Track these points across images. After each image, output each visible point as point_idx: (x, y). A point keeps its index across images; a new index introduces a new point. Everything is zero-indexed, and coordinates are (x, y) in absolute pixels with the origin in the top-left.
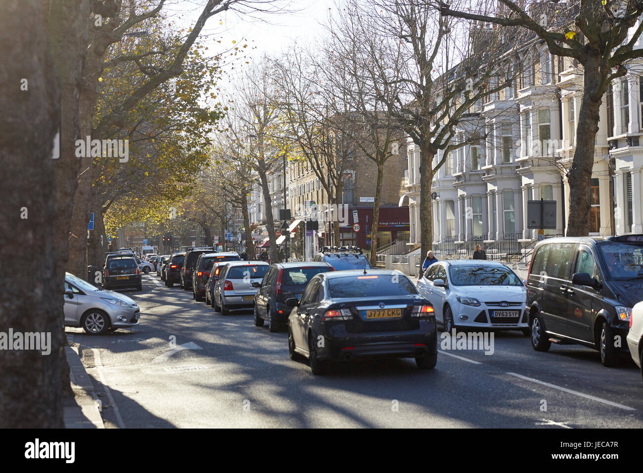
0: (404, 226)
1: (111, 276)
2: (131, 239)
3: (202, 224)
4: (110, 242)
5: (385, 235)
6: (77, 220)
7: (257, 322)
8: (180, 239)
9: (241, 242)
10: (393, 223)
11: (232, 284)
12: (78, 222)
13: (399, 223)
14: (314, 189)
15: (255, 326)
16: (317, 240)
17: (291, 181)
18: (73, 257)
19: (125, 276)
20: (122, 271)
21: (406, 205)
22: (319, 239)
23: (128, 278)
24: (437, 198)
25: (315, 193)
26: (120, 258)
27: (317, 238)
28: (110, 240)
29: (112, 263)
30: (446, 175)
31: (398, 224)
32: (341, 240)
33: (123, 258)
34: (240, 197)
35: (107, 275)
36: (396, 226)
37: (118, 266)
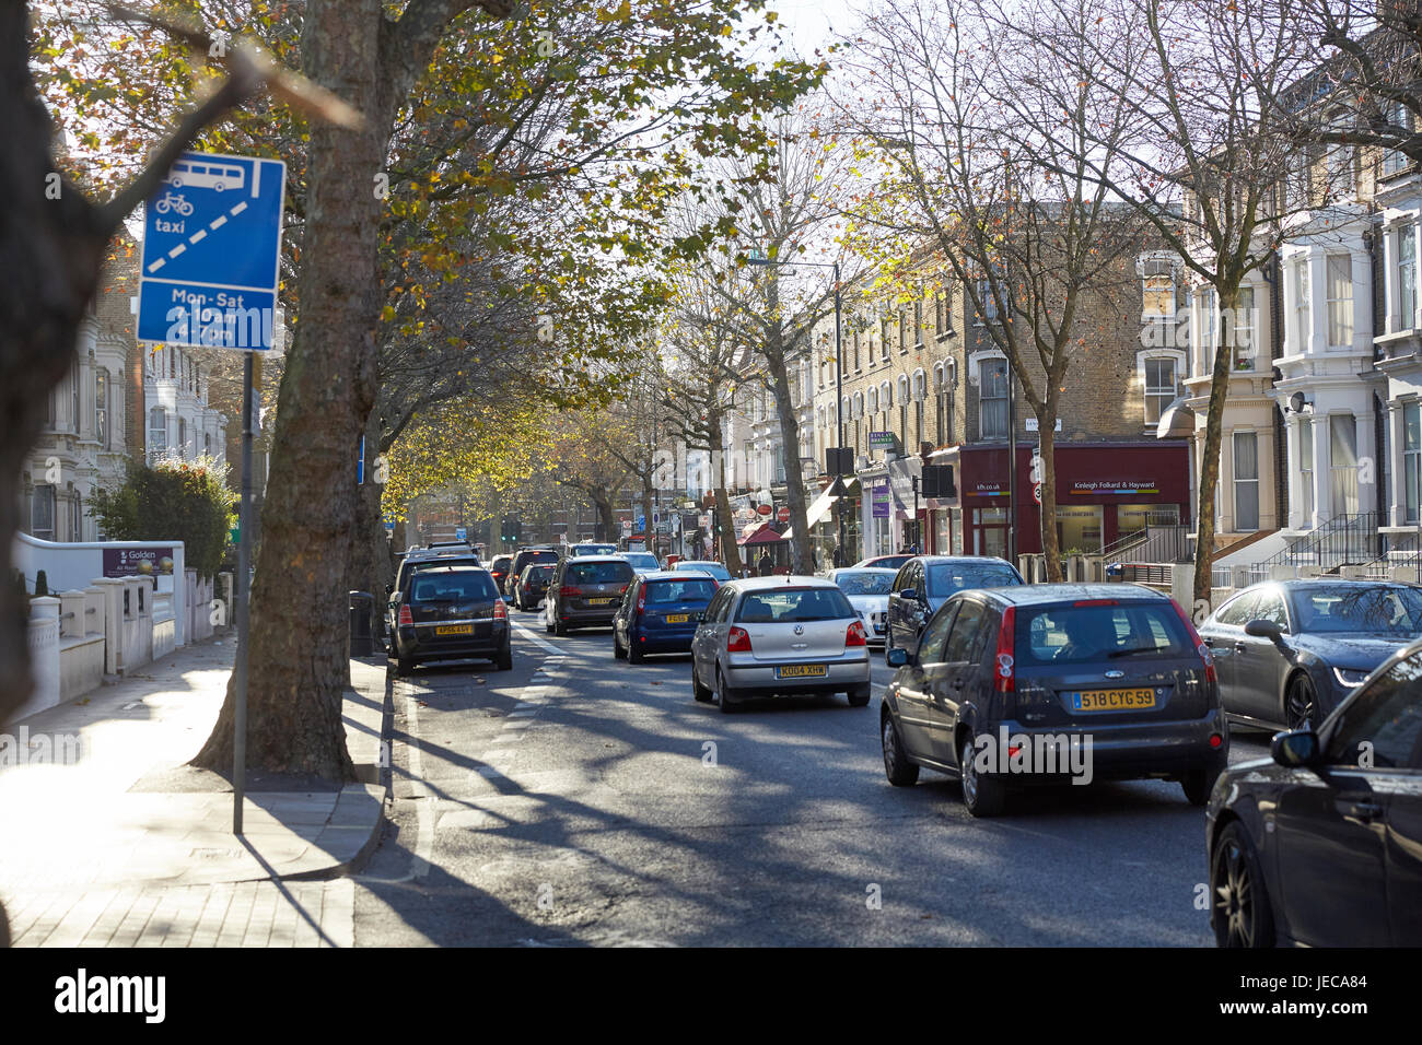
0: (1135, 492)
1: (417, 625)
2: (429, 527)
3: (596, 493)
4: (391, 531)
5: (1075, 514)
6: (318, 404)
7: (895, 772)
8: (533, 530)
9: (679, 534)
10: (1108, 485)
11: (747, 635)
12: (322, 411)
13: (1124, 485)
14: (891, 404)
15: (888, 783)
16: (901, 527)
17: (822, 387)
18: (298, 562)
19: (461, 624)
20: (454, 610)
21: (1181, 433)
22: (907, 525)
23: (470, 631)
24: (1306, 408)
25: (896, 413)
26: (445, 569)
27: (900, 522)
28: (391, 526)
29: (420, 584)
30: (1331, 344)
31: (1121, 488)
32: (976, 527)
33: (455, 569)
34: (705, 423)
35: (407, 620)
36: (1117, 492)
37: (439, 592)
